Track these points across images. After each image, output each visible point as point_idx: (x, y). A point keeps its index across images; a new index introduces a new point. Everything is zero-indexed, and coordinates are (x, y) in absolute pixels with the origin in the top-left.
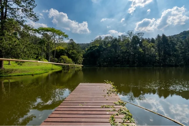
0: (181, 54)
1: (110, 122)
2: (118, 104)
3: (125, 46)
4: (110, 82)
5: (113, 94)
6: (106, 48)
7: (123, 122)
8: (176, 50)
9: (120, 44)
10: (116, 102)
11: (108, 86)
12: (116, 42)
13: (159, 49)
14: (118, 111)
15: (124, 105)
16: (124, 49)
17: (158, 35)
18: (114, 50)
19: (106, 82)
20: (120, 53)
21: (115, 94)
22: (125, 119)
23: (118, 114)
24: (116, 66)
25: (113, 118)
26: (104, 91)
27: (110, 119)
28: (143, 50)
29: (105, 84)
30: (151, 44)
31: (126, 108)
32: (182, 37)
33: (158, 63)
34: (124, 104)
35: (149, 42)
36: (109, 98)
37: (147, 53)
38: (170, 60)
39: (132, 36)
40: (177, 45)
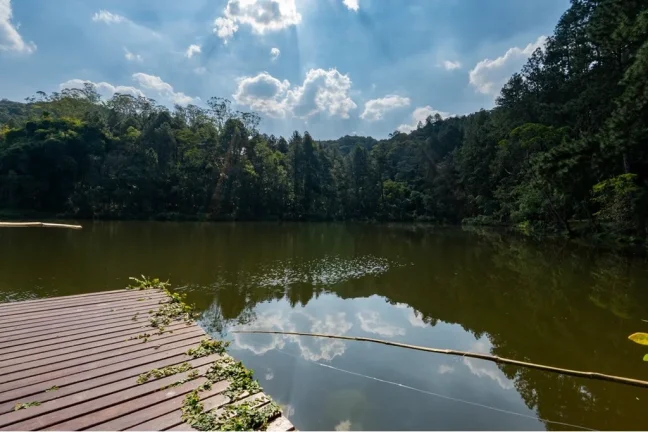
0: (339, 190)
1: (186, 421)
2: (203, 351)
3: (199, 147)
4: (156, 280)
5: (177, 322)
6: (118, 143)
7: (231, 402)
8: (330, 181)
9: (181, 138)
10: (195, 348)
11: (151, 297)
12: (165, 125)
13: (296, 172)
14: (208, 373)
15: (223, 350)
16: (197, 158)
17: (297, 132)
18: (156, 155)
19: (139, 285)
20: (181, 169)
21: (182, 321)
22: (233, 390)
23: (210, 382)
24: (163, 219)
25: (195, 402)
26: (134, 319)
27: (184, 410)
28: (256, 169)
29: (136, 292)
30: (278, 155)
31: (231, 358)
32: (343, 149)
33: (293, 210)
34: (222, 346)
35: (273, 148)
36: (165, 341)
37: (266, 179)
38: (319, 205)
39: (225, 119)
40: (332, 168)
